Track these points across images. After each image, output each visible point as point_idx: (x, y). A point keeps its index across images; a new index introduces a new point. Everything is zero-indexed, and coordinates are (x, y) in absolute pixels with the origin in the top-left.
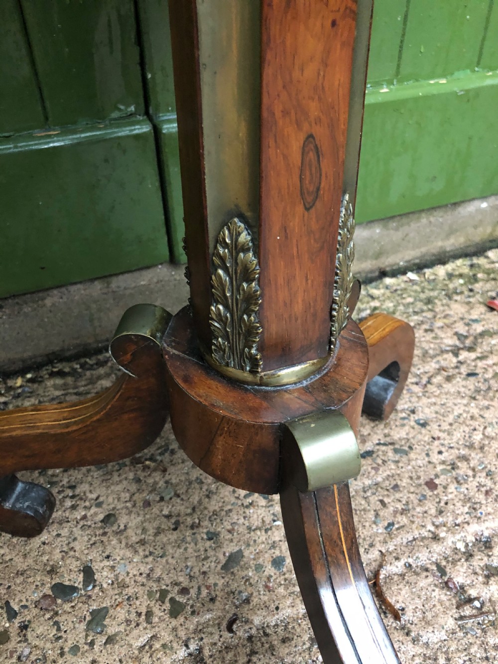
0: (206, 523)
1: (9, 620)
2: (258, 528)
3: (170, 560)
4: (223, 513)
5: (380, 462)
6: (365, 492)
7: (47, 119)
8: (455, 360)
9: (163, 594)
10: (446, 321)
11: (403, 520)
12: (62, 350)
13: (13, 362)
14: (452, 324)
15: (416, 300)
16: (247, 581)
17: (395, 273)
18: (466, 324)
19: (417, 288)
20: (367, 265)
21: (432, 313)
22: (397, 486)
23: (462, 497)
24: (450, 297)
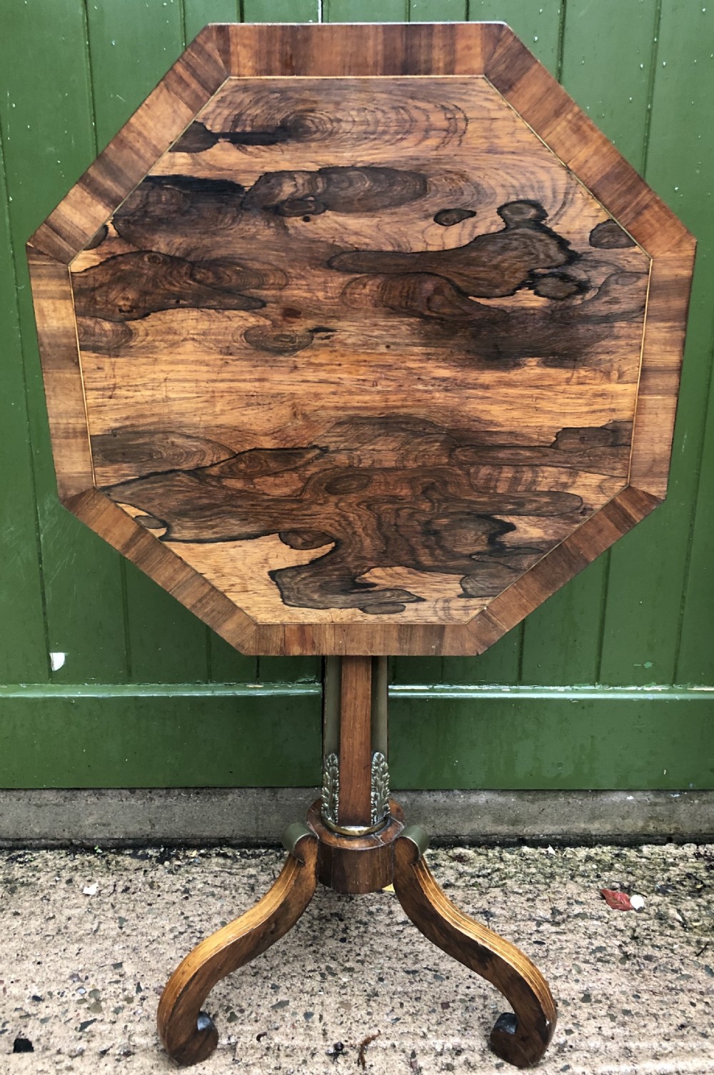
0: (275, 978)
1: (137, 992)
2: (307, 993)
3: (242, 992)
4: (289, 976)
5: (418, 979)
6: (394, 994)
7: (258, 676)
8: (535, 928)
9: (229, 1008)
10: (552, 896)
11: (408, 1019)
12: (231, 838)
13: (195, 838)
14: (555, 900)
15: (539, 872)
16: (283, 1018)
17: (534, 843)
18: (568, 903)
19: (548, 862)
20: (504, 829)
21: (546, 887)
22: (420, 998)
23: (462, 1019)
24: (572, 877)
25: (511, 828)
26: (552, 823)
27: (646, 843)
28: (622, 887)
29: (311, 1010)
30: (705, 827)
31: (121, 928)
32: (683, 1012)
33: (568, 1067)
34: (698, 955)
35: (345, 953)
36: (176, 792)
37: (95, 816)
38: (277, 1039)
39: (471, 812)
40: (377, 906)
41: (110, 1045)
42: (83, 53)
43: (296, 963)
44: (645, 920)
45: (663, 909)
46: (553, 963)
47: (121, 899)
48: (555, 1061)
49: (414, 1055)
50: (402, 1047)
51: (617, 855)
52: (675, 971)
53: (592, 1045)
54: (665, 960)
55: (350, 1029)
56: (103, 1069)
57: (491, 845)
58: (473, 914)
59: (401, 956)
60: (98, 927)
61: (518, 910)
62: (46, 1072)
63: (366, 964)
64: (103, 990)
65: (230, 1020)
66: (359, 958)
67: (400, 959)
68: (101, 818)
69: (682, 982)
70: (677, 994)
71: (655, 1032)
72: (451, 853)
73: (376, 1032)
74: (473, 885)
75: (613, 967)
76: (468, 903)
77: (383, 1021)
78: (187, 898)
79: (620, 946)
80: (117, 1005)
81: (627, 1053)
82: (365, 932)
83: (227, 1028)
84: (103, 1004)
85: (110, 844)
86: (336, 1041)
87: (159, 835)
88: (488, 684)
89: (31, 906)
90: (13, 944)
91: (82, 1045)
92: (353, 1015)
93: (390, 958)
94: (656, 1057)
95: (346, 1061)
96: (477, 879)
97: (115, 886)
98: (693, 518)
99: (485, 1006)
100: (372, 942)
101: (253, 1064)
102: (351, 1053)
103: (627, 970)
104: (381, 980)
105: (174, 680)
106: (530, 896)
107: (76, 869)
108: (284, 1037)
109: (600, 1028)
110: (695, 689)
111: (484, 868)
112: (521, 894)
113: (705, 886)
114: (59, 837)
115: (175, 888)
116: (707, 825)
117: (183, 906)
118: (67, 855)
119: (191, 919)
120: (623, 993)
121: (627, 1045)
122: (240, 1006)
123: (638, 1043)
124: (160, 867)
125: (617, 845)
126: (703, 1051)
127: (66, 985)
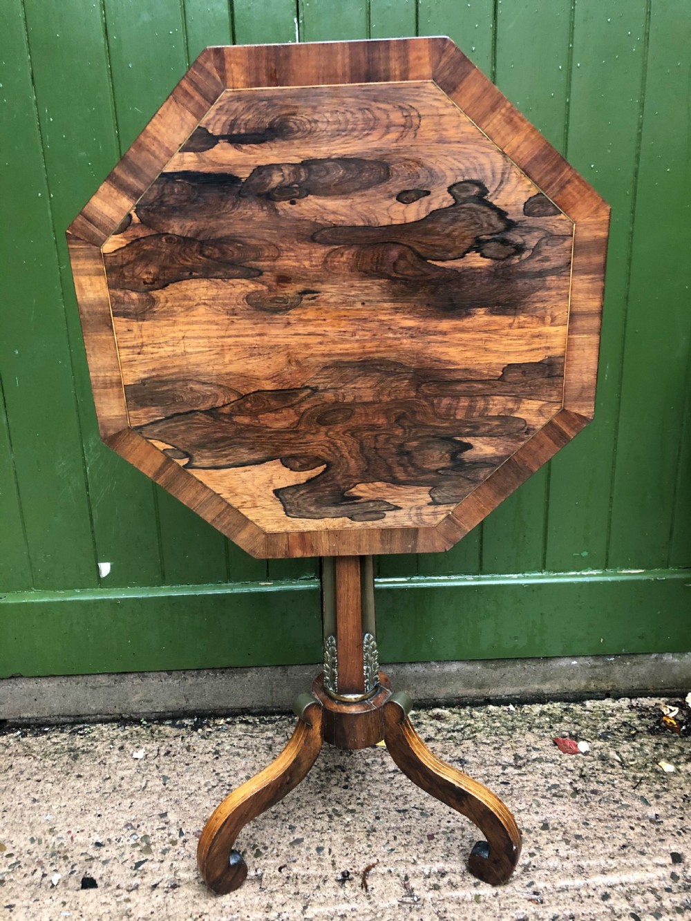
1: (180, 836)
2: (318, 831)
3: (265, 833)
4: (303, 818)
5: (407, 816)
6: (388, 830)
7: (268, 576)
8: (501, 771)
9: (255, 846)
10: (514, 745)
11: (401, 849)
12: (251, 708)
13: (221, 709)
14: (516, 748)
15: (503, 726)
16: (299, 853)
17: (498, 702)
18: (527, 750)
19: (509, 717)
20: (473, 692)
21: (508, 737)
22: (410, 832)
23: (445, 848)
24: (530, 729)
25: (479, 690)
26: (512, 685)
27: (589, 699)
28: (571, 735)
29: (322, 845)
30: (636, 684)
31: (165, 784)
32: (624, 834)
33: (532, 883)
34: (634, 788)
35: (347, 797)
36: (206, 672)
37: (140, 695)
38: (295, 870)
39: (445, 679)
40: (373, 759)
41: (160, 880)
42: (106, 74)
43: (308, 807)
44: (590, 761)
45: (604, 751)
46: (517, 799)
47: (164, 761)
48: (522, 879)
49: (407, 878)
50: (397, 872)
51: (565, 710)
52: (616, 802)
53: (551, 864)
54: (608, 793)
55: (354, 859)
56: (155, 900)
57: (463, 705)
58: (450, 762)
59: (393, 798)
60: (146, 784)
61: (486, 757)
62: (109, 904)
63: (365, 806)
64: (152, 835)
65: (256, 856)
66: (359, 801)
67: (392, 801)
68: (145, 696)
69: (622, 811)
70: (618, 820)
71: (602, 852)
72: (430, 713)
73: (375, 861)
74: (450, 739)
75: (566, 800)
76: (446, 753)
77: (380, 852)
78: (217, 758)
79: (571, 783)
80: (164, 847)
81: (580, 870)
82: (363, 780)
83: (254, 862)
84: (153, 847)
85: (153, 717)
86: (343, 870)
87: (193, 708)
88: (455, 574)
89: (91, 770)
90: (77, 801)
91: (137, 880)
92: (356, 847)
93: (384, 801)
94: (603, 872)
95: (352, 885)
96: (452, 734)
97: (158, 750)
98: (616, 433)
99: (463, 837)
100: (369, 788)
101: (277, 891)
102: (356, 878)
103: (577, 803)
104: (378, 818)
105: (200, 580)
106: (496, 746)
107: (126, 738)
108: (300, 868)
109: (557, 850)
110: (623, 572)
111: (457, 724)
112: (488, 744)
113: (638, 732)
114: (111, 713)
115: (207, 750)
116: (638, 682)
117: (215, 765)
118: (118, 727)
119: (221, 775)
120: (575, 821)
121: (580, 863)
122: (264, 844)
123: (588, 862)
124: (195, 733)
125: (566, 701)
126: (642, 866)
127: (122, 833)
